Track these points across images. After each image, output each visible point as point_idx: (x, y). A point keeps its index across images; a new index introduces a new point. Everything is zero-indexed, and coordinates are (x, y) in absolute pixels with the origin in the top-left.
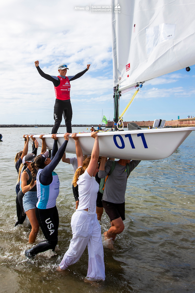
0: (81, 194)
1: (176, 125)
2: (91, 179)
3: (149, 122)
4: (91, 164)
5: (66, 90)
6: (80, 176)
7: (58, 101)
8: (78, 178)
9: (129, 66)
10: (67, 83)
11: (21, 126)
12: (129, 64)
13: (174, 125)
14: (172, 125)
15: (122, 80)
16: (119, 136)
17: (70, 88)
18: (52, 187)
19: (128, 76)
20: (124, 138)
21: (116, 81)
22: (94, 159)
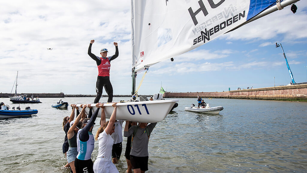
0: (100, 147)
1: (227, 96)
2: (107, 136)
3: (202, 93)
4: (109, 126)
5: (106, 68)
6: (100, 134)
7: (99, 78)
8: (99, 135)
9: (143, 54)
10: (107, 63)
11: (85, 96)
12: (143, 52)
13: (225, 96)
14: (223, 96)
15: (137, 64)
16: (131, 105)
17: (110, 67)
18: (89, 143)
19: (142, 61)
20: (134, 107)
21: (133, 64)
22: (111, 123)
